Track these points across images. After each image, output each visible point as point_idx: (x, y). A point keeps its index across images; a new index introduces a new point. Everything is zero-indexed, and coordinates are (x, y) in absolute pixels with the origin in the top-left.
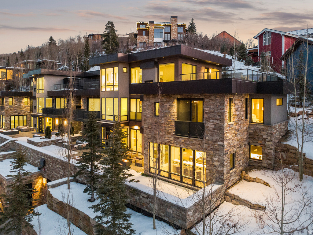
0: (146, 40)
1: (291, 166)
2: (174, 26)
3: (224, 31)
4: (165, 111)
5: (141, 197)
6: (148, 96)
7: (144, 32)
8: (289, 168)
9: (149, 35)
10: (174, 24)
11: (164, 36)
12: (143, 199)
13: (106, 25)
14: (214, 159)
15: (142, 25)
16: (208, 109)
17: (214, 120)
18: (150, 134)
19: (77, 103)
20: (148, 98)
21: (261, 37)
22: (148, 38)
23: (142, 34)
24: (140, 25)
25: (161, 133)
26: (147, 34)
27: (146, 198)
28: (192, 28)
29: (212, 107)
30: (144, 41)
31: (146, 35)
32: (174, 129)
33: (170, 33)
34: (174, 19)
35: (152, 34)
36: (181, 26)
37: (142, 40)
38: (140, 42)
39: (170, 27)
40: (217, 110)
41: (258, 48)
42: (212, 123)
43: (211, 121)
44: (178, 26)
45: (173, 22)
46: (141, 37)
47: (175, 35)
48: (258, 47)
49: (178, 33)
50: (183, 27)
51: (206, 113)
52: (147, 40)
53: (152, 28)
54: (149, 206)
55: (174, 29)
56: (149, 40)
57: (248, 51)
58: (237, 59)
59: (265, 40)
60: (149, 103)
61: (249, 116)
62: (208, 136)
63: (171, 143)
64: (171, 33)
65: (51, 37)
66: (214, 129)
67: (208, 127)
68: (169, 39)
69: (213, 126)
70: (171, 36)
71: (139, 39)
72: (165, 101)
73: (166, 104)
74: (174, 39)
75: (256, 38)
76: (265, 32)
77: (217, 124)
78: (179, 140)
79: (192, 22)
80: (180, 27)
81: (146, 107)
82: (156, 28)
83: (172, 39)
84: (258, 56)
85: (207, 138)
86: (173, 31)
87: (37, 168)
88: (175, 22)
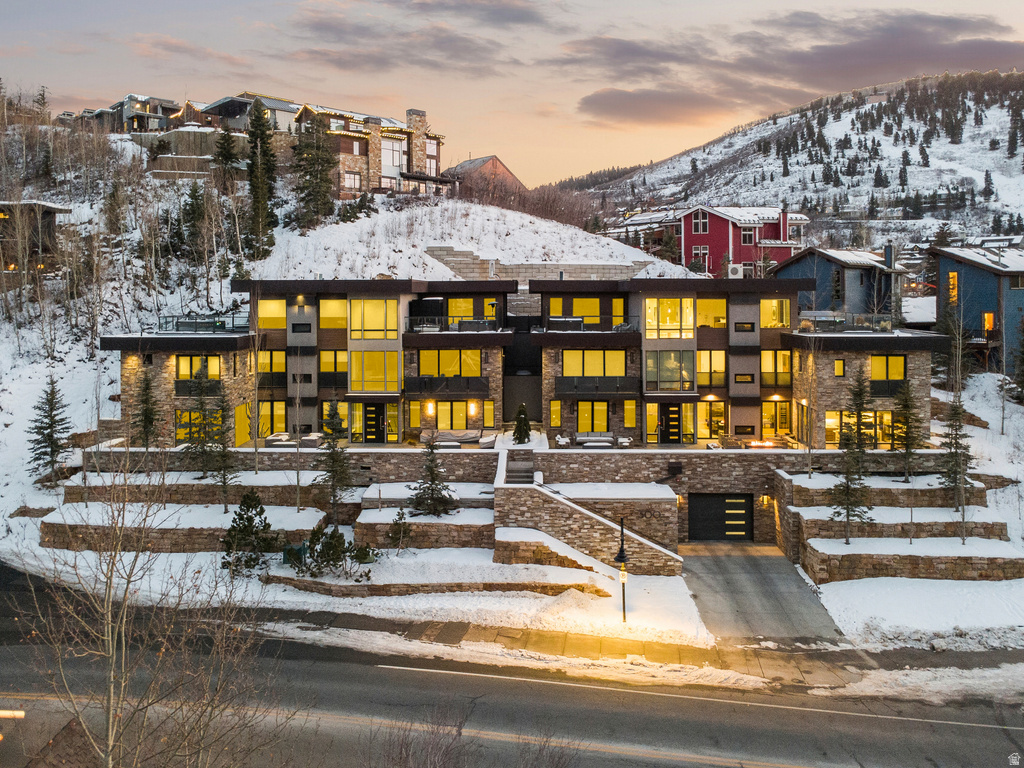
0: (361, 168)
2: (419, 136)
3: (494, 156)
6: (826, 352)
7: (356, 145)
9: (371, 155)
15: (335, 121)
18: (829, 400)
22: (368, 163)
23: (351, 151)
24: (331, 120)
26: (365, 151)
30: (357, 169)
31: (361, 153)
34: (418, 119)
35: (378, 152)
36: (434, 137)
37: (352, 165)
44: (428, 137)
45: (417, 125)
46: (350, 157)
47: (422, 161)
49: (427, 156)
50: (435, 142)
51: (910, 370)
52: (365, 166)
53: (375, 136)
55: (419, 144)
56: (368, 169)
60: (827, 361)
62: (913, 393)
64: (413, 154)
66: (920, 386)
67: (912, 384)
69: (918, 383)
71: (344, 164)
72: (854, 357)
73: (855, 362)
74: (418, 169)
77: (923, 380)
78: (874, 403)
80: (431, 141)
87: (654, 483)
88: (422, 126)
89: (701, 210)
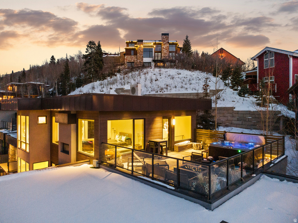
0: (134, 60)
2: (165, 44)
3: (222, 48)
7: (132, 52)
9: (138, 55)
10: (165, 43)
11: (153, 55)
15: (131, 44)
21: (260, 57)
22: (137, 58)
23: (130, 54)
24: (129, 44)
26: (136, 54)
28: (187, 45)
30: (132, 61)
31: (134, 55)
33: (161, 52)
34: (164, 37)
35: (141, 53)
36: (173, 44)
37: (130, 60)
38: (128, 62)
39: (160, 46)
41: (258, 71)
44: (170, 44)
45: (164, 40)
46: (129, 57)
47: (166, 54)
48: (258, 68)
49: (170, 52)
50: (175, 46)
52: (136, 59)
55: (165, 47)
56: (137, 60)
57: (246, 74)
58: (231, 85)
59: (267, 62)
64: (162, 52)
68: (159, 59)
70: (162, 55)
71: (127, 59)
74: (165, 58)
75: (255, 60)
76: (266, 52)
79: (187, 39)
82: (145, 47)
83: (163, 58)
84: (258, 83)
86: (164, 49)
88: (167, 40)
89: (268, 50)
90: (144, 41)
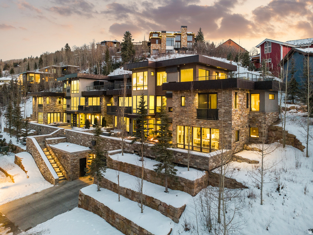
0: (159, 48)
1: (278, 141)
2: (184, 35)
3: (230, 39)
4: (189, 102)
5: (177, 155)
6: (176, 92)
7: (157, 41)
8: (278, 142)
9: (162, 43)
10: (184, 34)
11: (175, 44)
12: (179, 157)
13: (125, 35)
14: (225, 133)
15: (155, 34)
16: (221, 99)
17: (225, 107)
18: (178, 119)
19: (108, 102)
20: (176, 93)
21: (262, 46)
22: (161, 46)
23: (155, 43)
24: (153, 34)
25: (186, 118)
26: (160, 42)
27: (181, 155)
28: (200, 37)
29: (223, 98)
30: (157, 49)
32: (195, 115)
33: (180, 41)
34: (184, 29)
35: (164, 42)
36: (191, 35)
37: (155, 47)
38: (153, 50)
39: (180, 36)
40: (227, 100)
41: (260, 56)
42: (223, 109)
43: (223, 107)
44: (188, 35)
45: (183, 31)
46: (154, 45)
47: (185, 43)
48: (260, 54)
49: (188, 42)
50: (192, 36)
51: (219, 102)
52: (160, 47)
53: (164, 37)
54: (183, 160)
55: (184, 38)
56: (161, 48)
57: (251, 58)
58: (241, 65)
59: (266, 49)
60: (177, 97)
61: (249, 106)
62: (220, 118)
63: (194, 125)
64: (182, 41)
65: (67, 44)
66: (225, 113)
67: (220, 112)
68: (179, 47)
69: (224, 111)
70: (182, 44)
71: (152, 47)
72: (189, 95)
73: (189, 98)
74: (184, 46)
75: (258, 47)
76: (266, 42)
77: (227, 109)
78: (199, 122)
79: (200, 31)
80: (189, 36)
81: (174, 100)
82: (168, 37)
83: (182, 46)
84: (260, 62)
85: (220, 119)
86: (183, 39)
87: (88, 147)
88: (185, 31)
89: (267, 41)
90: (167, 32)
